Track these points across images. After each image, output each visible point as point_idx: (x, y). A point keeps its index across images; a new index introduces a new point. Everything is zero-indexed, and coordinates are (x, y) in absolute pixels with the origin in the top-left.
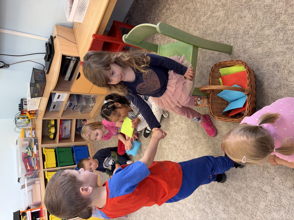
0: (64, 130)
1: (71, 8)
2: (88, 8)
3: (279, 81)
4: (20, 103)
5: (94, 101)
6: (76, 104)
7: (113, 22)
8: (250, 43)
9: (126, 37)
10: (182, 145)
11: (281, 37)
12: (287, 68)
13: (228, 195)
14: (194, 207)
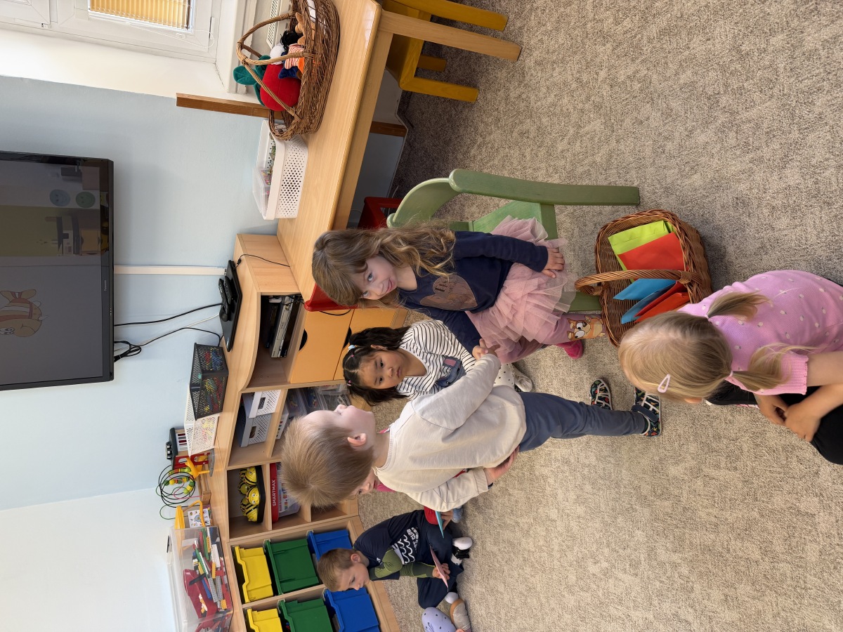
1: (268, 190)
2: (304, 181)
3: (757, 235)
4: (168, 441)
7: (365, 201)
8: (672, 171)
9: (394, 220)
10: (583, 455)
12: (764, 203)
13: (724, 552)
14: (651, 617)
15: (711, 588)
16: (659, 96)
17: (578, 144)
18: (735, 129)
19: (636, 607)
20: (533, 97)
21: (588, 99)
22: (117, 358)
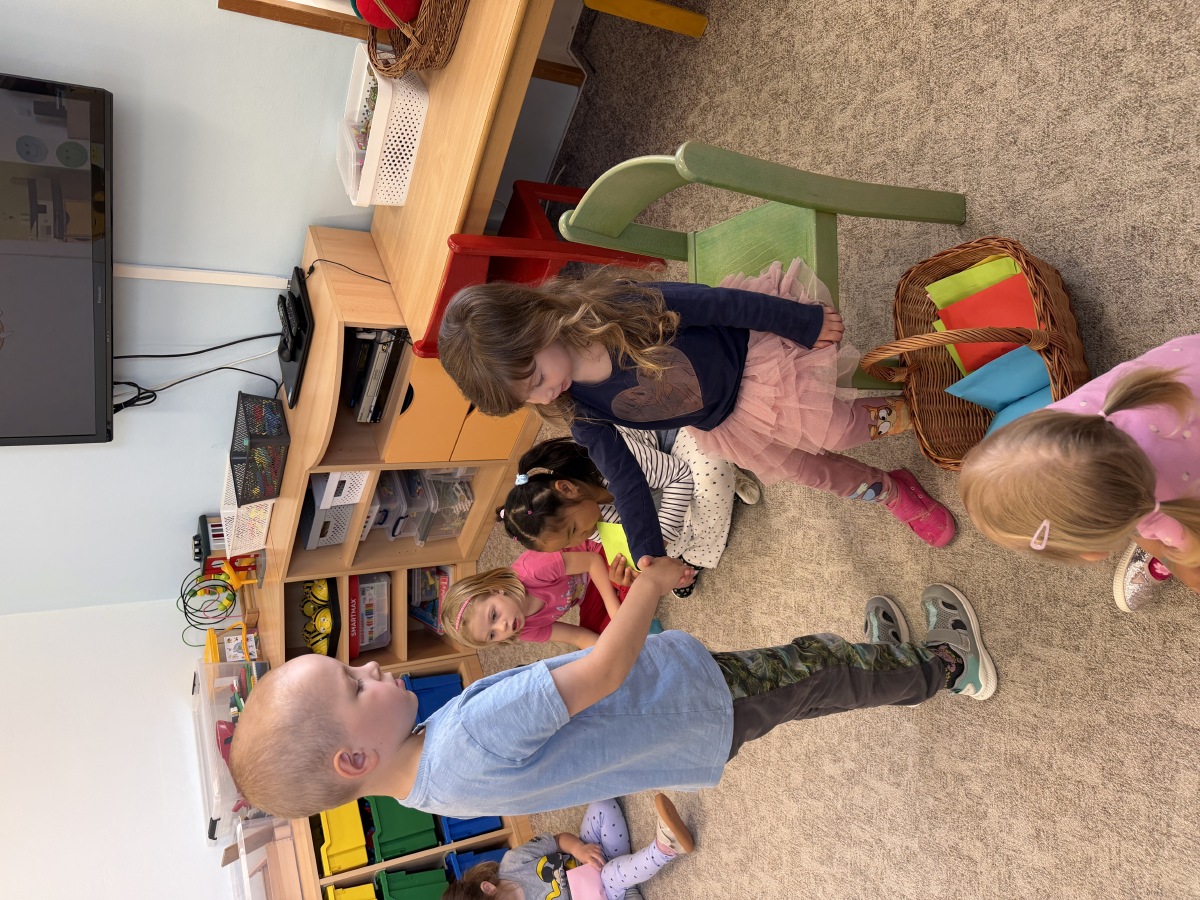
0: (365, 617)
1: (361, 158)
2: (420, 148)
3: (1160, 290)
4: (195, 533)
5: (469, 494)
6: (404, 511)
7: (515, 187)
8: (1027, 175)
9: (571, 221)
10: (830, 604)
11: (1137, 133)
12: (1181, 239)
13: (1043, 768)
14: (915, 845)
15: (1015, 817)
16: (1017, 48)
17: (870, 117)
18: (1144, 111)
19: (893, 830)
20: (799, 37)
21: (893, 45)
22: (118, 408)
